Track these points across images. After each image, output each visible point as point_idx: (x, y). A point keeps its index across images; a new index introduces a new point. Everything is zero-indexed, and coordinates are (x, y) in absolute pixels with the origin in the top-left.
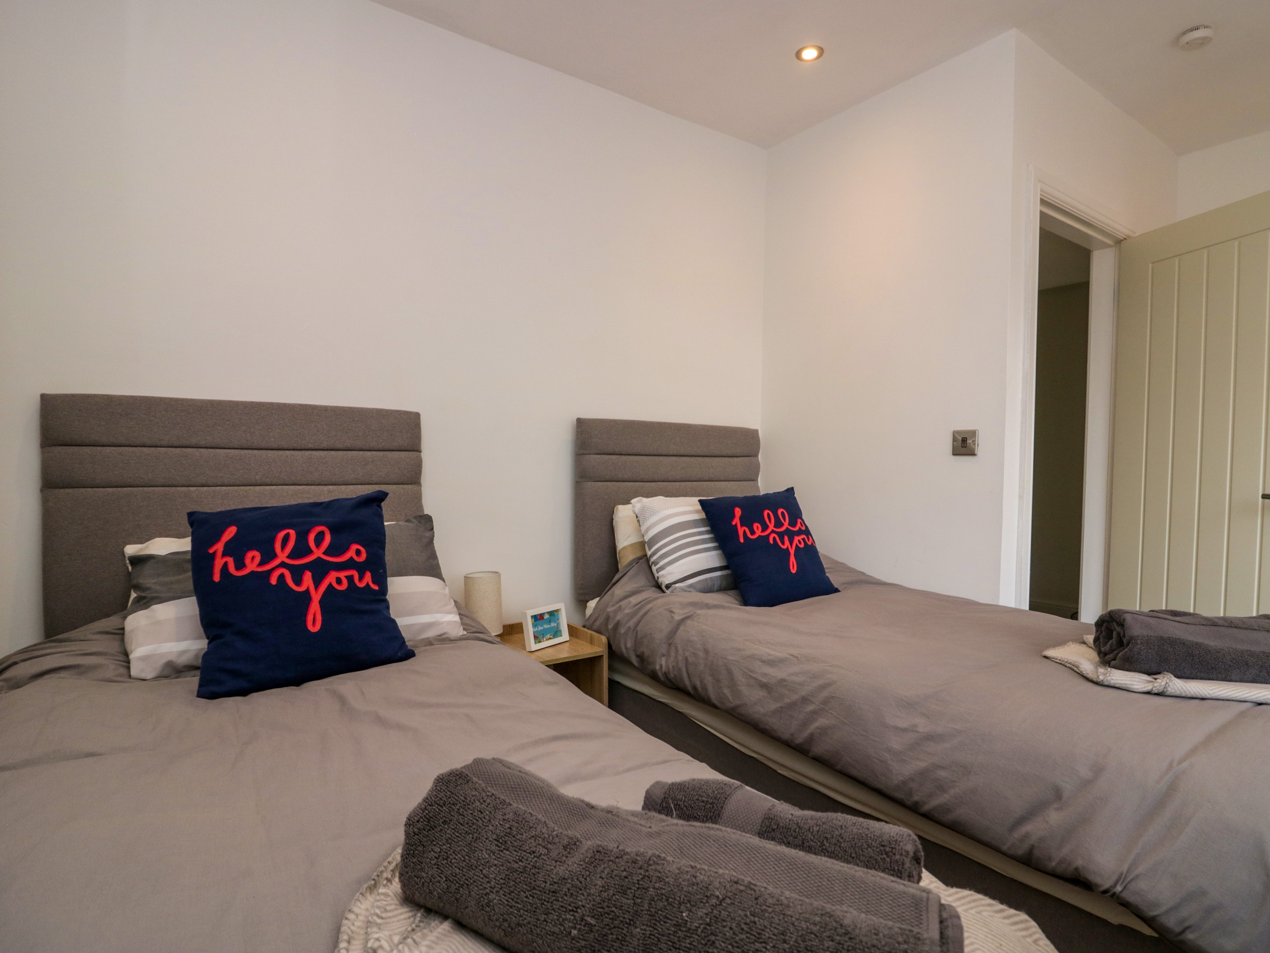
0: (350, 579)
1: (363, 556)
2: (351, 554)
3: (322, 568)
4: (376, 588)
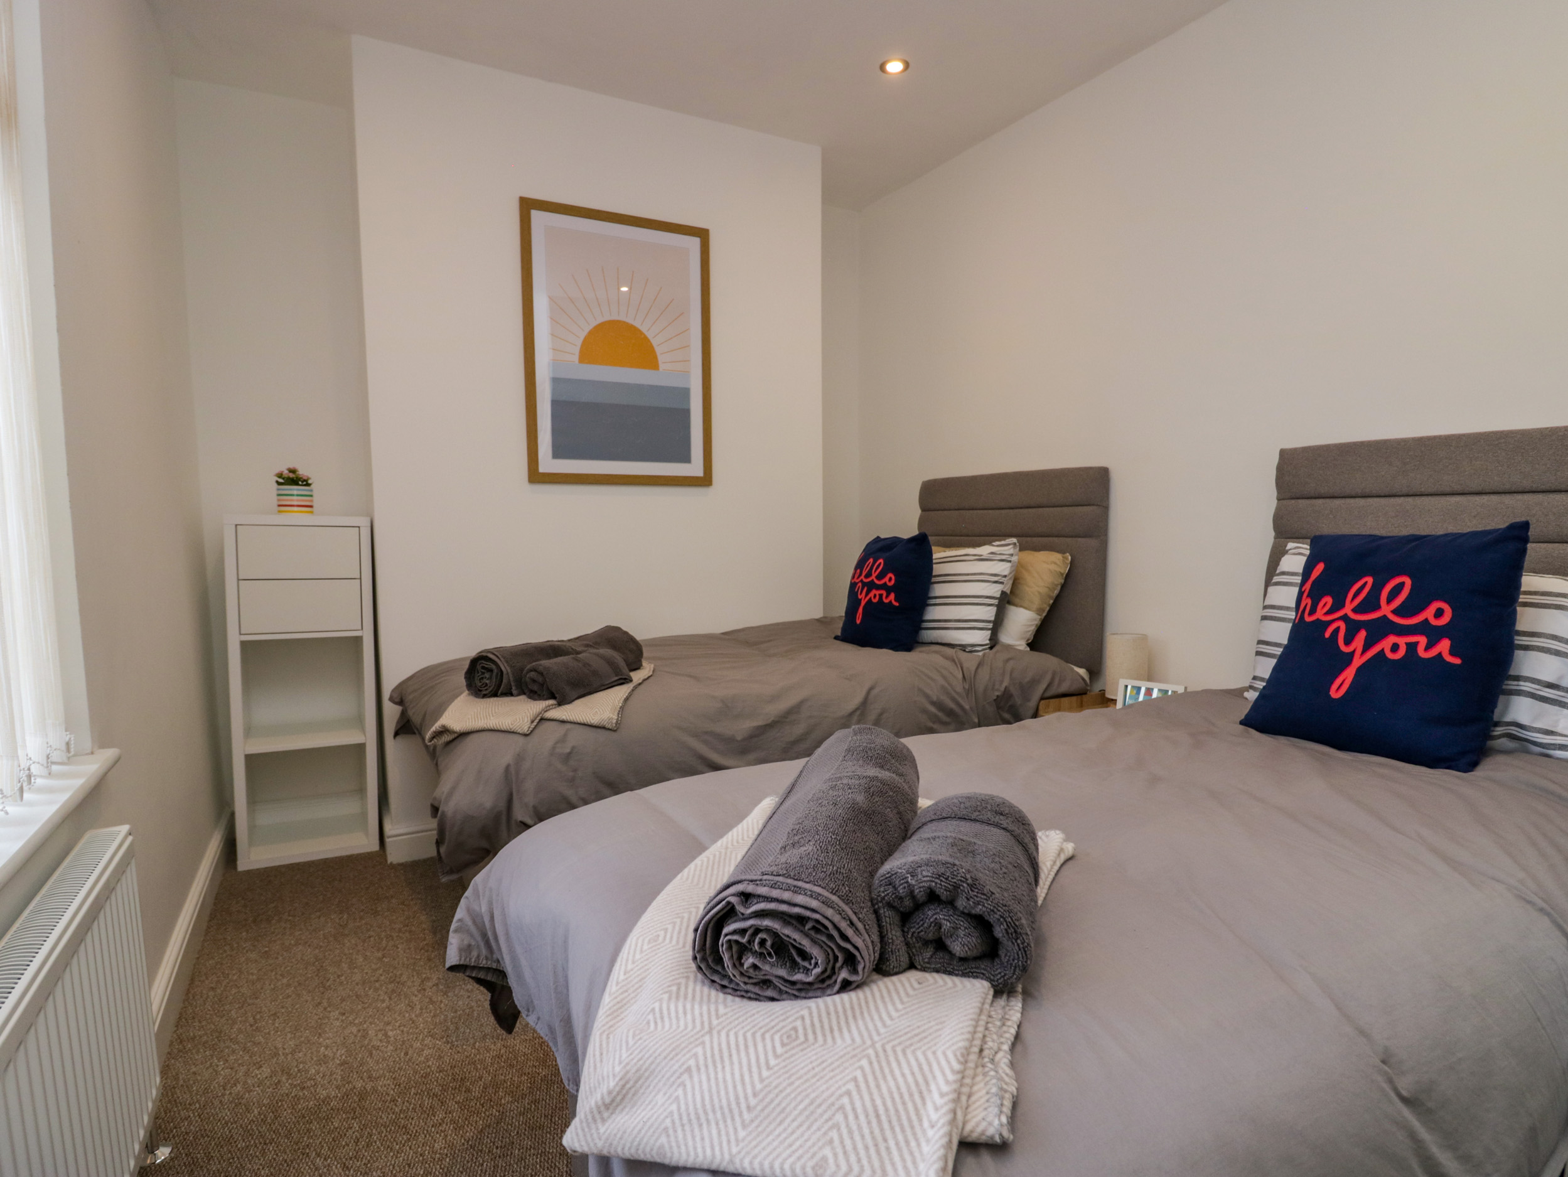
0: (881, 596)
1: (893, 582)
2: (886, 579)
3: (871, 586)
4: (897, 604)
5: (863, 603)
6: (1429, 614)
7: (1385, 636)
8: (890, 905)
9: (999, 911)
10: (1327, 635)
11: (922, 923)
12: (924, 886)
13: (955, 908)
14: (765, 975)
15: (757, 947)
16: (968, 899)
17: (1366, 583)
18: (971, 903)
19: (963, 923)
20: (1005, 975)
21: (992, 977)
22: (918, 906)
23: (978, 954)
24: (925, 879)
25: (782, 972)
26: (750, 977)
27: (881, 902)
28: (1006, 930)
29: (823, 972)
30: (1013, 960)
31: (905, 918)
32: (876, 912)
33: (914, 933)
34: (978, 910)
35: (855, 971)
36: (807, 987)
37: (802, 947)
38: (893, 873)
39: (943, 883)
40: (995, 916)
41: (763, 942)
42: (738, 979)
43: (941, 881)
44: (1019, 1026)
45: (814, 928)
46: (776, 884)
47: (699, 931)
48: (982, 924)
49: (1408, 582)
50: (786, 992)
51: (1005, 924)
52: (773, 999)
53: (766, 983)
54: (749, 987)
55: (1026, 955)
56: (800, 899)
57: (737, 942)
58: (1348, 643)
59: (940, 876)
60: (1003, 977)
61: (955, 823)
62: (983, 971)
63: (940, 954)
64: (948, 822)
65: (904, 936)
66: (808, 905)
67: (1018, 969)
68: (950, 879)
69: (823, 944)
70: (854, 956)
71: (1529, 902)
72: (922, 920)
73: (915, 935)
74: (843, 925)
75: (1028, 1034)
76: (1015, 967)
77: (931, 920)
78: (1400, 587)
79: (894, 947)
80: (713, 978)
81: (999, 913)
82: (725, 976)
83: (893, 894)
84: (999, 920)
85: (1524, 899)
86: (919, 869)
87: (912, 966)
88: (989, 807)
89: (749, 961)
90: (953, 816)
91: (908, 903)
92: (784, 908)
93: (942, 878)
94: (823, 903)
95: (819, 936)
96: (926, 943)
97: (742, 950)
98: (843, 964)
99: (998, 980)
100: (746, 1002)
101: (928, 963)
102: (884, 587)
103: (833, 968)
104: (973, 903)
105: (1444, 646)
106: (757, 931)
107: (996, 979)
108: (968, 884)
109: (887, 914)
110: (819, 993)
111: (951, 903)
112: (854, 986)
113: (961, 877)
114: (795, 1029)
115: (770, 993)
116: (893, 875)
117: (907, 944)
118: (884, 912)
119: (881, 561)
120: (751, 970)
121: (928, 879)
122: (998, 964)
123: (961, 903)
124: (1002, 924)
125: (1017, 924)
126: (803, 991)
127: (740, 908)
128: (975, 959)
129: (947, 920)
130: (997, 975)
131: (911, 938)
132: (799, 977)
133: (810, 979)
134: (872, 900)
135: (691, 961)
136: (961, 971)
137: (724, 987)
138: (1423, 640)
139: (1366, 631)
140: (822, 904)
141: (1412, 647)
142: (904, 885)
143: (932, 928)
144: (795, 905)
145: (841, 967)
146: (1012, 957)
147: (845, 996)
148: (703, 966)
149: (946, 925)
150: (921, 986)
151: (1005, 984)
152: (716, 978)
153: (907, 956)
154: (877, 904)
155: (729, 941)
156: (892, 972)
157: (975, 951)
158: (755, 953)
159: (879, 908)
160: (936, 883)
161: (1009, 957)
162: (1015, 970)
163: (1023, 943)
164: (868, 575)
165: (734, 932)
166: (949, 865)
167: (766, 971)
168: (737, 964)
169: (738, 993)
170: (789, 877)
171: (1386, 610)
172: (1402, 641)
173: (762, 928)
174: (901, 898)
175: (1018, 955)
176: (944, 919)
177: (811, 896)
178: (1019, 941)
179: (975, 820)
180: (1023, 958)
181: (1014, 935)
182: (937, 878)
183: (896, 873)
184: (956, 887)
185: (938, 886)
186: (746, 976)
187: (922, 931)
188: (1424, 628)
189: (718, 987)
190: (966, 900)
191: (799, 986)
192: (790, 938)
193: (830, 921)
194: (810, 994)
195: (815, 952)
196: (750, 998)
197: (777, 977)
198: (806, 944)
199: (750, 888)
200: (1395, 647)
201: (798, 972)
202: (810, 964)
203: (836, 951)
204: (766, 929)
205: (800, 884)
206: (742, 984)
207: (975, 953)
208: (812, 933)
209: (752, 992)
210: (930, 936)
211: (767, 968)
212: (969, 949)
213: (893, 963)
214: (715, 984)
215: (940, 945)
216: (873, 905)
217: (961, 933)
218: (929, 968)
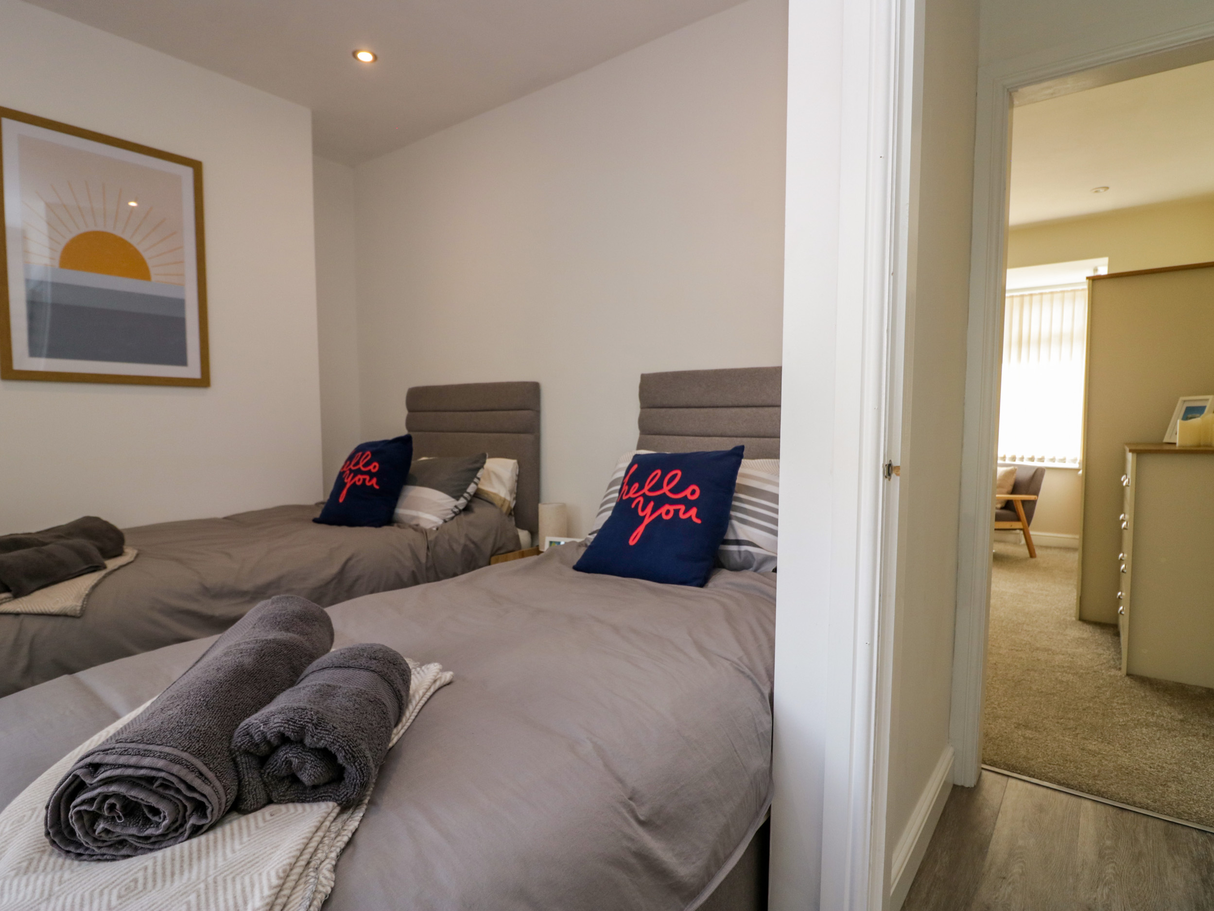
0: (364, 480)
1: (377, 469)
2: (371, 467)
3: (358, 472)
4: (377, 487)
5: (348, 486)
6: (688, 492)
7: (663, 505)
8: (247, 753)
9: (339, 742)
10: (633, 506)
11: (275, 763)
12: (275, 732)
13: (304, 746)
14: (118, 836)
15: (106, 813)
16: (313, 737)
17: (657, 474)
18: (315, 739)
19: (310, 758)
20: (347, 793)
21: (337, 798)
22: (274, 749)
23: (326, 780)
24: (275, 725)
25: (133, 831)
26: (104, 841)
27: (238, 751)
28: (345, 756)
29: (174, 822)
30: (353, 780)
31: (263, 761)
32: (234, 760)
33: (269, 773)
34: (322, 744)
35: (204, 816)
36: (160, 839)
37: (150, 804)
38: (250, 724)
39: (290, 727)
40: (335, 746)
41: (112, 807)
42: (92, 846)
43: (289, 725)
44: (354, 834)
45: (161, 785)
46: (125, 751)
47: (50, 808)
48: (326, 755)
49: (679, 473)
50: (142, 848)
51: (343, 751)
52: (128, 856)
53: (122, 843)
54: (104, 851)
55: (363, 774)
56: (147, 761)
57: (86, 811)
58: (643, 510)
59: (288, 721)
60: (346, 795)
61: (332, 671)
62: (330, 794)
63: (295, 787)
64: (326, 671)
65: (261, 776)
66: (154, 766)
67: (357, 786)
68: (297, 722)
69: (172, 798)
70: (203, 803)
71: (743, 673)
72: (276, 761)
73: (271, 774)
74: (191, 778)
75: (360, 839)
76: (355, 785)
77: (283, 760)
78: (675, 476)
79: (251, 788)
80: (67, 849)
81: (338, 744)
82: (79, 845)
83: (248, 743)
84: (338, 749)
85: (739, 670)
86: (272, 717)
87: (270, 802)
88: (365, 655)
89: (101, 826)
90: (331, 666)
91: (264, 747)
92: (130, 772)
93: (290, 722)
94: (171, 761)
95: (167, 792)
96: (282, 779)
97: (95, 817)
98: (193, 812)
99: (342, 798)
100: (102, 865)
101: (283, 796)
102: (369, 473)
103: (184, 817)
104: (317, 739)
105: (693, 512)
106: (106, 797)
107: (340, 799)
108: (313, 724)
109: (243, 761)
110: (172, 841)
111: (301, 742)
112: (205, 828)
113: (308, 719)
114: (136, 881)
115: (124, 852)
116: (250, 726)
117: (265, 784)
118: (241, 759)
119: (368, 453)
120: (103, 835)
121: (278, 725)
122: (343, 786)
123: (308, 741)
124: (341, 752)
125: (354, 750)
126: (155, 843)
127: (88, 781)
128: (325, 784)
129: (296, 757)
130: (341, 795)
131: (267, 778)
132: (150, 831)
133: (160, 832)
134: (230, 751)
135: (44, 837)
136: (312, 797)
137: (80, 855)
138: (682, 508)
139: (654, 502)
140: (169, 762)
141: (677, 512)
142: (258, 734)
143: (283, 766)
144: (142, 768)
145: (191, 814)
146: (352, 778)
147: (195, 841)
148: (56, 840)
149: (295, 761)
150: (273, 817)
151: (348, 801)
152: (72, 849)
153: (264, 792)
154: (234, 753)
155: (79, 812)
156: (250, 810)
157: (322, 778)
158: (106, 819)
159: (236, 757)
160: (285, 728)
161: (350, 778)
162: (355, 788)
163: (360, 765)
164: (357, 463)
165: (83, 803)
166: (300, 710)
167: (118, 832)
168: (90, 831)
169: (94, 857)
170: (142, 742)
171: (666, 489)
172: (672, 508)
173: (109, 794)
174: (257, 745)
175: (356, 775)
176: (293, 757)
177: (159, 757)
178: (356, 764)
179: (349, 667)
180: (360, 776)
181: (352, 759)
182: (285, 723)
183: (252, 724)
184: (303, 728)
185: (287, 729)
186: (100, 841)
187: (276, 770)
188: (684, 501)
189: (73, 856)
190: (311, 738)
191: (153, 840)
192: (138, 798)
193: (176, 776)
194: (163, 845)
195: (162, 806)
196: (107, 860)
197: (130, 835)
198: (153, 801)
199: (97, 759)
200: (666, 512)
201: (150, 827)
202: (160, 818)
203: (184, 801)
204: (114, 794)
205: (151, 747)
206: (96, 850)
207: (322, 780)
208: (161, 790)
209: (108, 855)
210: (284, 773)
211: (118, 830)
212: (315, 778)
213: (250, 801)
214: (70, 854)
215: (294, 779)
216: (231, 754)
217: (308, 766)
218: (284, 800)
